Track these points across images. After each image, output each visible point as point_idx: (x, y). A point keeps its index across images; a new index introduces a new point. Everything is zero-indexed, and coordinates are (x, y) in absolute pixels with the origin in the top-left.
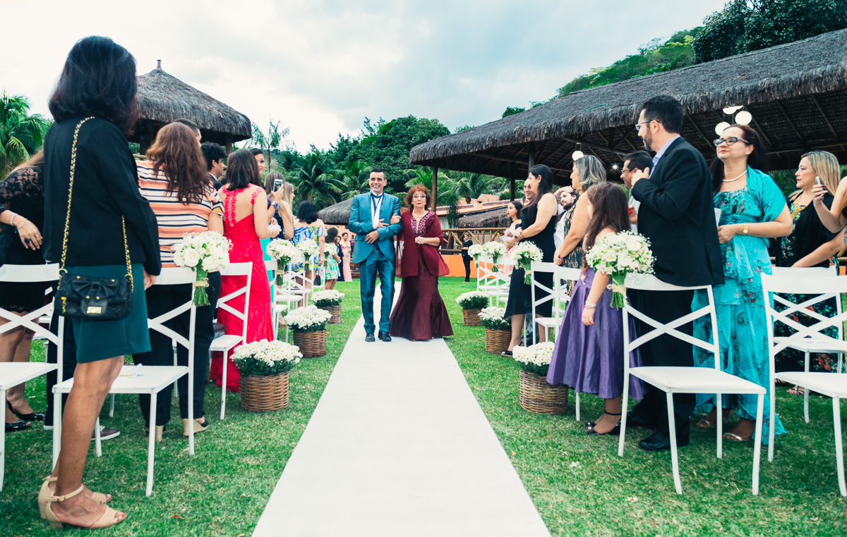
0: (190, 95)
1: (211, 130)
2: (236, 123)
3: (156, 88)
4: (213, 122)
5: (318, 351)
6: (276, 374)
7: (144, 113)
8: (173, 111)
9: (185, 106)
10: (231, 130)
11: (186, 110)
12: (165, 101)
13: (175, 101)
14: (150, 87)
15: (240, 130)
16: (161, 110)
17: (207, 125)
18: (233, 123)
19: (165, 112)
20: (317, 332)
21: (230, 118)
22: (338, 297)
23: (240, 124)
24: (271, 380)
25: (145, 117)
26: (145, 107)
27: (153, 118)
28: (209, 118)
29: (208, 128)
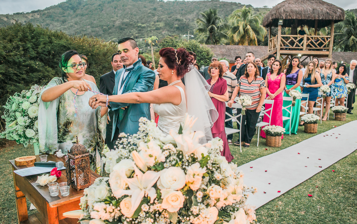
0: (313, 3)
1: (322, 20)
2: (336, 13)
3: (297, 3)
4: (324, 15)
5: (312, 131)
6: (275, 136)
7: (290, 16)
8: (304, 13)
9: (309, 10)
10: (332, 18)
11: (310, 12)
12: (300, 9)
13: (305, 8)
14: (294, 3)
15: (338, 17)
16: (298, 14)
17: (320, 17)
18: (334, 14)
19: (300, 14)
20: (312, 124)
21: (333, 11)
22: (344, 109)
23: (338, 14)
24: (273, 138)
25: (290, 18)
26: (291, 14)
27: (294, 18)
28: (321, 13)
29: (321, 19)
